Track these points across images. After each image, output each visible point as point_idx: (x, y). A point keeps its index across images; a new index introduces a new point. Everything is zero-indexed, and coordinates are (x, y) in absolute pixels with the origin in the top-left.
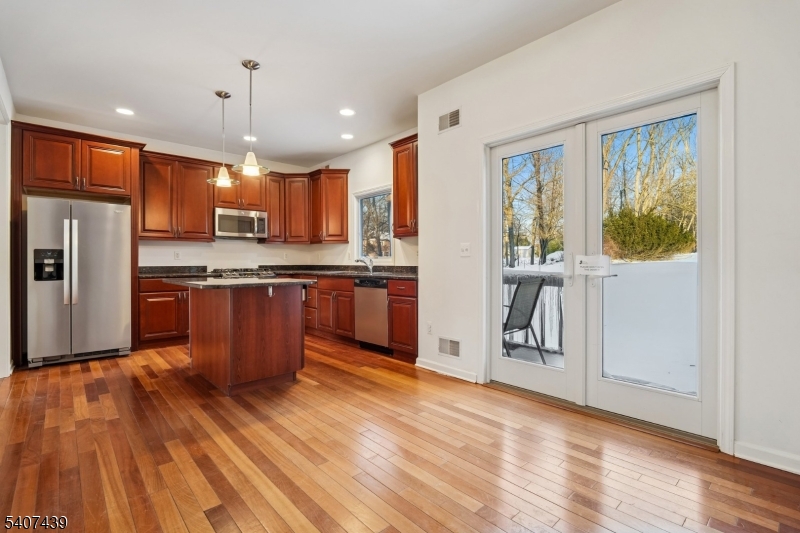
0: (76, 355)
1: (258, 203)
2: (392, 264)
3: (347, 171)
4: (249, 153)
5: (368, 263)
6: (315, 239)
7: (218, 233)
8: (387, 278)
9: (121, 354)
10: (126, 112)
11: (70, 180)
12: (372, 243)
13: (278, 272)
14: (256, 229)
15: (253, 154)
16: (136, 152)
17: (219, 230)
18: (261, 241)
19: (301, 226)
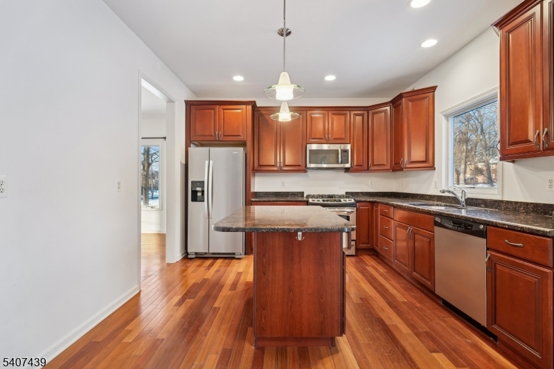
0: (213, 254)
1: (343, 137)
2: (498, 198)
3: (433, 89)
4: (282, 74)
5: (459, 195)
6: (396, 167)
7: (309, 165)
8: (487, 224)
9: (236, 257)
10: (238, 78)
11: (213, 134)
12: (480, 167)
13: (358, 199)
14: (340, 160)
15: (286, 74)
16: (250, 107)
17: (310, 163)
18: (347, 170)
19: (382, 154)
